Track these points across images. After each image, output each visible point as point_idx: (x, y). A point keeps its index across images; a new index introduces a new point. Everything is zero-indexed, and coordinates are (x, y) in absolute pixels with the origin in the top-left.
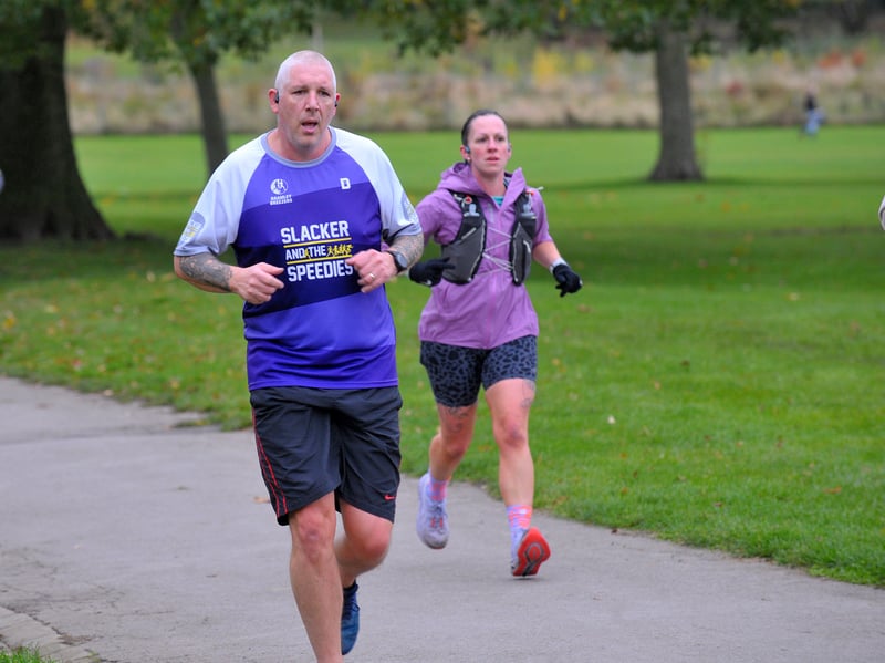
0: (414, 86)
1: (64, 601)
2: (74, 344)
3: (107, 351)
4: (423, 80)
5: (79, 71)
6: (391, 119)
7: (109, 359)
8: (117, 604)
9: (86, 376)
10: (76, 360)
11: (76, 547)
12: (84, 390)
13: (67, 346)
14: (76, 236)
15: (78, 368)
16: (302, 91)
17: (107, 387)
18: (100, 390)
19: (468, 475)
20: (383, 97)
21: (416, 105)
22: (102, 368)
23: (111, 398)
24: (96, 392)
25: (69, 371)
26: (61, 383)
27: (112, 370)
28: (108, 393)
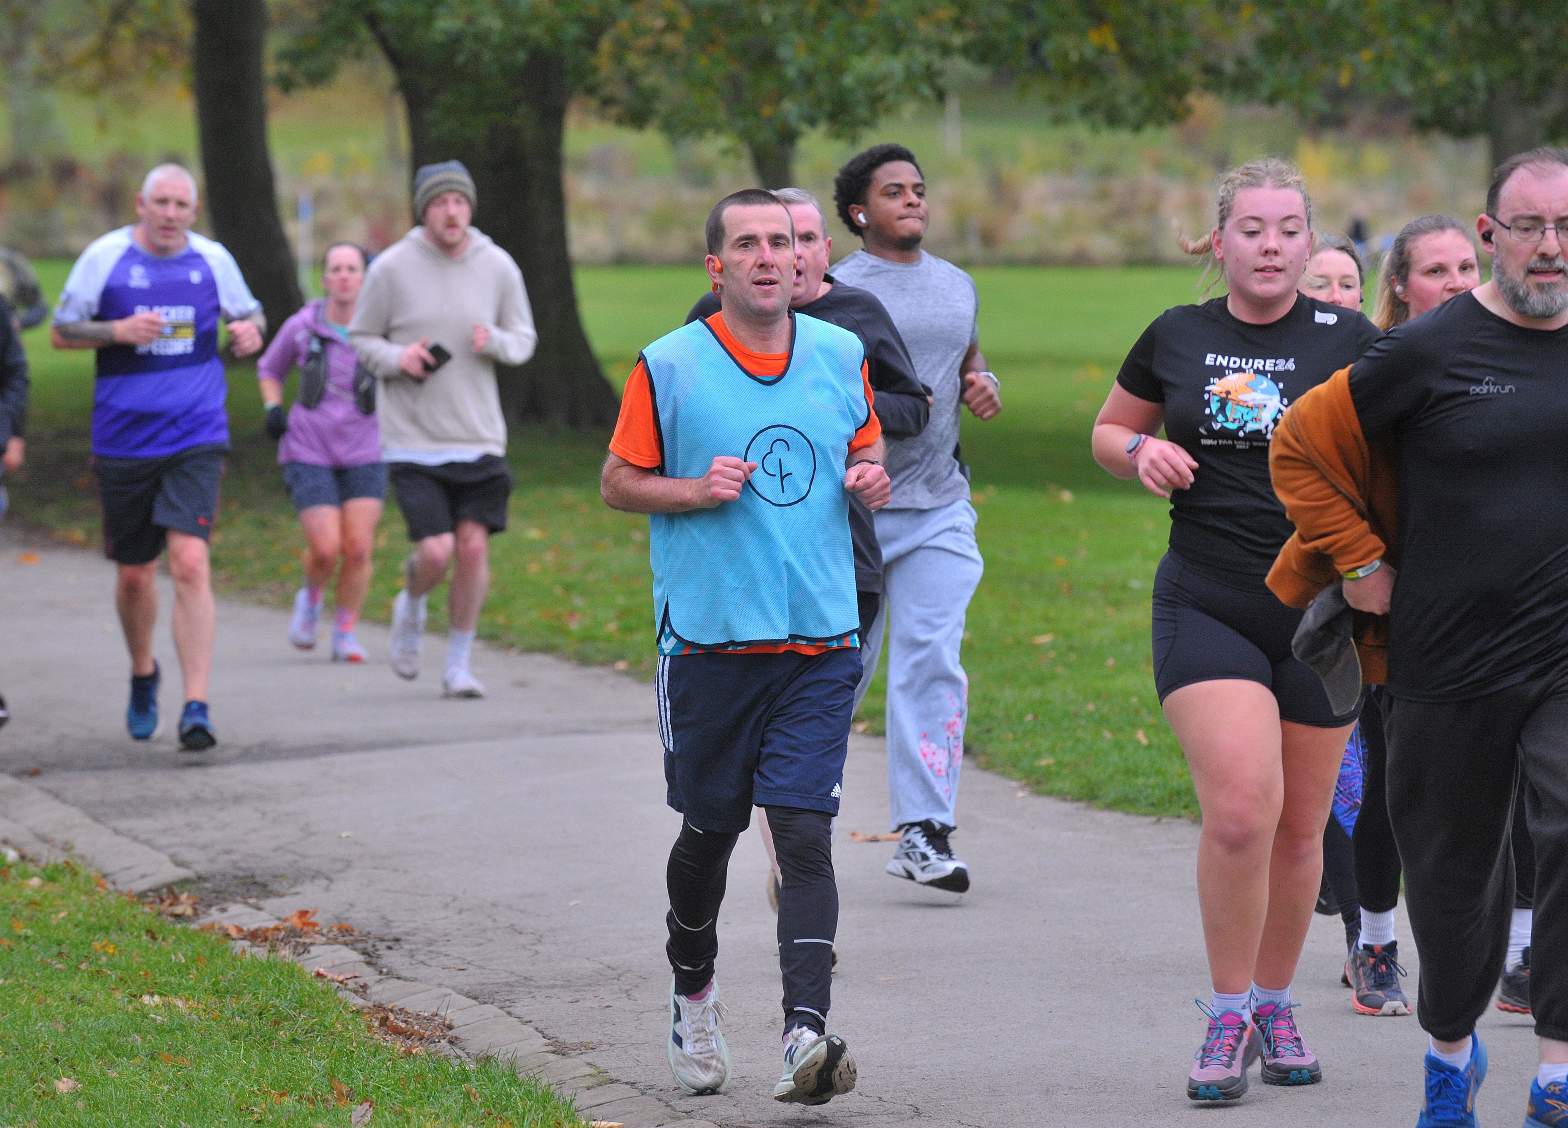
0: (1103, 195)
1: (553, 987)
2: (568, 588)
3: (620, 600)
4: (1118, 186)
5: (583, 165)
6: (1065, 247)
7: (623, 614)
8: (635, 994)
9: (587, 638)
10: (572, 614)
11: (572, 904)
12: (584, 661)
13: (558, 591)
14: (573, 421)
15: (574, 626)
16: (163, 201)
17: (621, 657)
18: (608, 661)
19: (1186, 807)
20: (1055, 211)
21: (1105, 225)
22: (612, 627)
23: (625, 673)
24: (603, 664)
25: (562, 631)
26: (547, 649)
27: (629, 630)
28: (621, 665)
